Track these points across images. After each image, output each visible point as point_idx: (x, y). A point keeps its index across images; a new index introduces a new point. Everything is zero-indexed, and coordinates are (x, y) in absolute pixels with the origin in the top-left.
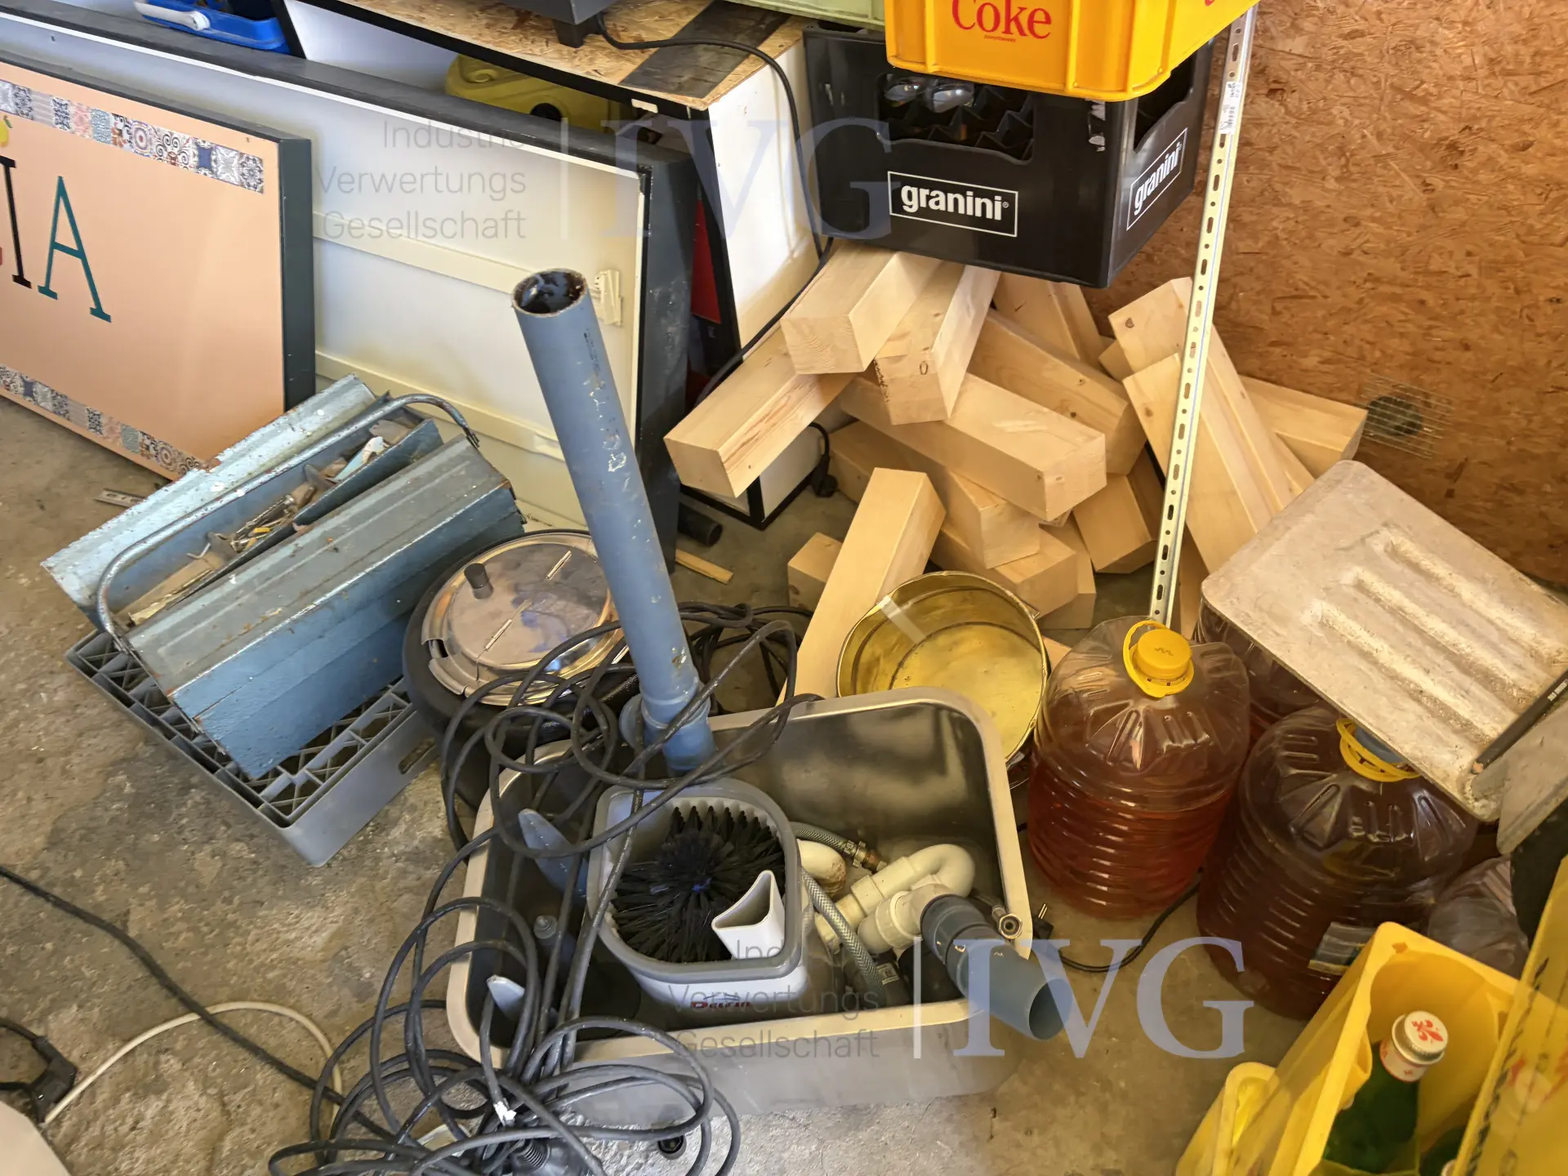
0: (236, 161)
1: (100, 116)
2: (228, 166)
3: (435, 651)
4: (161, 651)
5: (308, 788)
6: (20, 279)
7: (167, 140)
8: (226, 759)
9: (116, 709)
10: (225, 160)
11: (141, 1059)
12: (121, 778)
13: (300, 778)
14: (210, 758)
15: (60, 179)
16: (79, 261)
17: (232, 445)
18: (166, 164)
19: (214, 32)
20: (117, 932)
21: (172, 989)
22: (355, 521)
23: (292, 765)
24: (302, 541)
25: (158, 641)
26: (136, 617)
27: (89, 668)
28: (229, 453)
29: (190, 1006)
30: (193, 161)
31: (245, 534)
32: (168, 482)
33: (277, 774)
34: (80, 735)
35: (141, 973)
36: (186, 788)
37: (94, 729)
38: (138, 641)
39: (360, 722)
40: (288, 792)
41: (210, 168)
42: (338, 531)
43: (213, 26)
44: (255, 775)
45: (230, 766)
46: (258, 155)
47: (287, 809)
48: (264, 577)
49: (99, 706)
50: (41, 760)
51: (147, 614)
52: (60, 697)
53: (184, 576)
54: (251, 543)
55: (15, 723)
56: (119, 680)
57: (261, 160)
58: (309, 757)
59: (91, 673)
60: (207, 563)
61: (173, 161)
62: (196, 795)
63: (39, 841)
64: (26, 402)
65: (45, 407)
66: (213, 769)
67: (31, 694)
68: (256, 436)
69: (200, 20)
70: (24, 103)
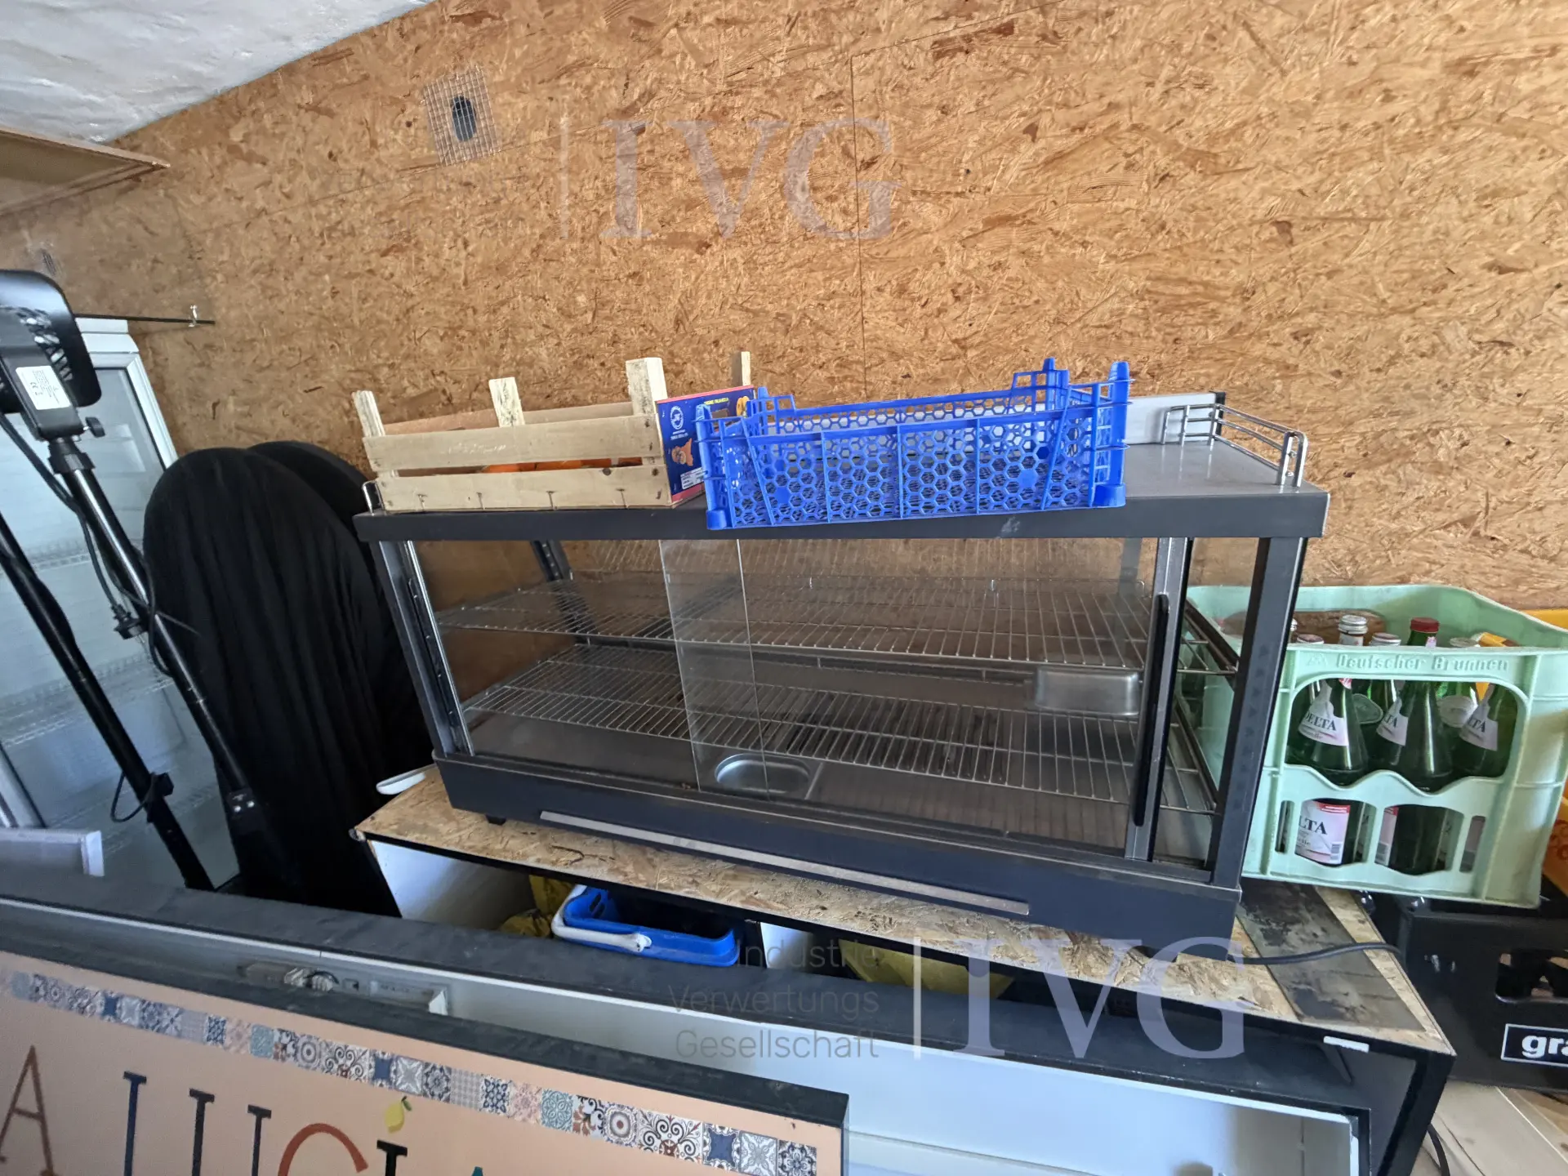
0: (772, 1150)
1: (555, 1098)
2: (758, 1156)
7: (663, 1129)
10: (755, 1150)
18: (656, 1155)
19: (657, 950)
30: (703, 1152)
41: (729, 1161)
43: (656, 941)
46: (808, 1142)
57: (814, 1150)
61: (673, 1151)
69: (641, 941)
70: (437, 1083)
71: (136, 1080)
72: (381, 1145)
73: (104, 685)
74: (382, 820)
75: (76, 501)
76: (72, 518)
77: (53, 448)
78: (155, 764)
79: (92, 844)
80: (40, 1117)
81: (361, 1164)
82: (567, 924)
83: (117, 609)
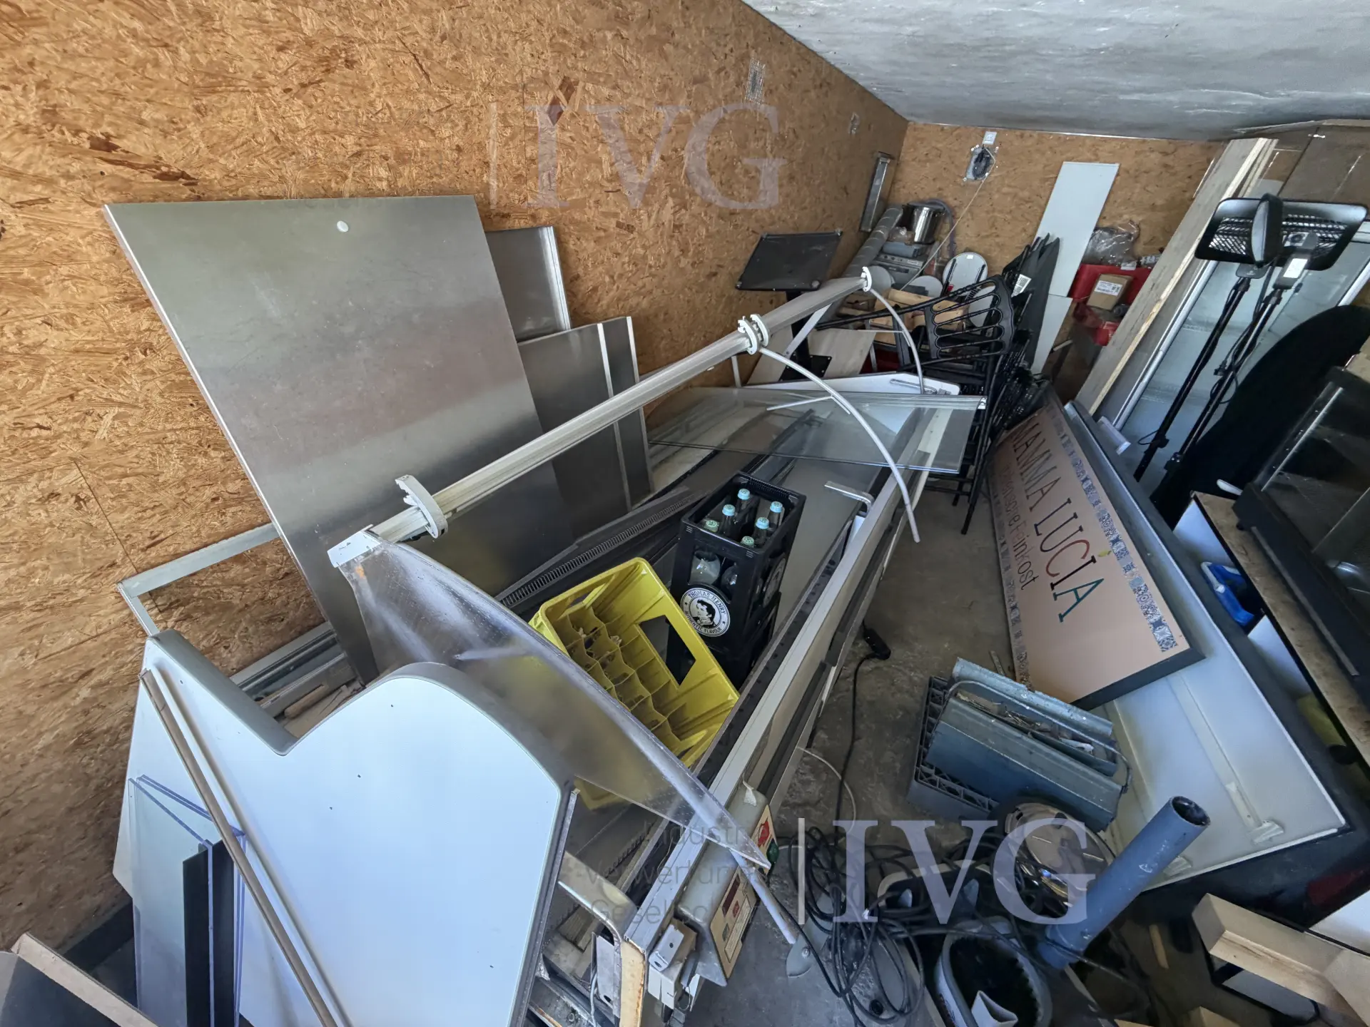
0: (1167, 636)
1: (1140, 580)
2: (1162, 634)
3: (1017, 813)
4: (953, 710)
5: (933, 782)
6: (1053, 586)
7: (1154, 608)
8: (928, 748)
9: (922, 698)
10: (1164, 631)
11: (821, 766)
12: (901, 713)
13: (937, 778)
14: (925, 741)
15: (1102, 580)
16: (1075, 601)
17: (1044, 693)
18: (1141, 612)
19: (1222, 597)
20: (854, 739)
21: (846, 766)
22: (1048, 755)
23: (938, 772)
24: (1024, 738)
25: (956, 707)
26: (959, 694)
27: (931, 684)
28: (1040, 693)
29: (843, 775)
30: (1152, 620)
31: (1013, 715)
32: (1014, 679)
33: (931, 767)
34: (907, 692)
35: (845, 752)
36: (909, 736)
37: (912, 695)
38: (952, 701)
39: (970, 793)
40: (928, 775)
41: (1155, 627)
42: (1040, 751)
43: (1224, 594)
44: (927, 759)
45: (925, 749)
46: (1178, 643)
47: (922, 778)
48: (1003, 731)
49: (920, 692)
50: (893, 684)
51: (963, 698)
52: (916, 679)
53: (983, 702)
54: (1010, 718)
55: (900, 670)
56: (933, 696)
57: (1177, 645)
58: (944, 778)
59: (930, 686)
60: (994, 706)
61: (1146, 613)
62: (908, 741)
63: (868, 698)
64: (1008, 610)
65: (1011, 617)
66: (921, 743)
67: (912, 670)
68: (1055, 700)
69: (1221, 589)
70: (1122, 554)
71: (1069, 501)
72: (1093, 557)
73: (1188, 397)
74: (1205, 498)
75: (1257, 315)
76: (1250, 320)
77: (1272, 294)
78: (1168, 435)
79: (1126, 444)
80: (1044, 495)
81: (1084, 557)
82: (1209, 567)
83: (1224, 362)
